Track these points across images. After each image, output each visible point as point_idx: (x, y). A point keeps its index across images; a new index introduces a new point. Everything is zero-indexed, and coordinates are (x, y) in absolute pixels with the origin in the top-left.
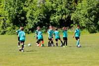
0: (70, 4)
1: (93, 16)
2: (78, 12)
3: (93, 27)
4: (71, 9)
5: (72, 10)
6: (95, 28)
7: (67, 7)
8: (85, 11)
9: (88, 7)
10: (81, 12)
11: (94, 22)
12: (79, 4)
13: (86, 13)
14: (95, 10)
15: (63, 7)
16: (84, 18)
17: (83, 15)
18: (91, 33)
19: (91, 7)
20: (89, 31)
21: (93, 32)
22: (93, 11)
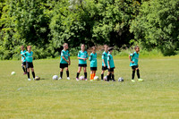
0: (129, 3)
1: (170, 25)
2: (143, 18)
3: (170, 45)
4: (129, 13)
5: (131, 15)
6: (174, 47)
7: (122, 9)
8: (154, 16)
9: (161, 8)
10: (148, 17)
11: (171, 35)
13: (158, 19)
14: (173, 14)
15: (116, 9)
16: (154, 29)
17: (152, 23)
18: (166, 55)
19: (167, 9)
20: (163, 52)
21: (170, 53)
22: (169, 17)
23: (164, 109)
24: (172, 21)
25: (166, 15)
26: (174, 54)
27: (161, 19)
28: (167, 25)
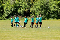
0: (30, 2)
1: (44, 10)
2: (35, 7)
3: (43, 16)
4: (30, 5)
5: (31, 6)
6: (45, 17)
7: (28, 4)
8: (38, 7)
9: (41, 4)
10: (37, 7)
11: (44, 13)
12: (36, 2)
13: (40, 8)
14: (45, 6)
15: (26, 4)
17: (38, 9)
19: (43, 4)
22: (44, 7)
23: (41, 38)
24: (45, 8)
25: (42, 6)
26: (45, 19)
27: (41, 7)
28: (43, 10)
